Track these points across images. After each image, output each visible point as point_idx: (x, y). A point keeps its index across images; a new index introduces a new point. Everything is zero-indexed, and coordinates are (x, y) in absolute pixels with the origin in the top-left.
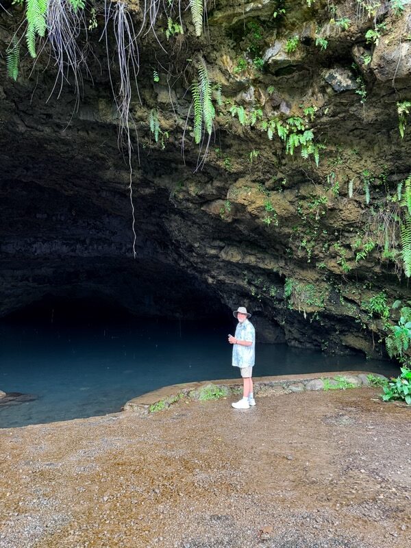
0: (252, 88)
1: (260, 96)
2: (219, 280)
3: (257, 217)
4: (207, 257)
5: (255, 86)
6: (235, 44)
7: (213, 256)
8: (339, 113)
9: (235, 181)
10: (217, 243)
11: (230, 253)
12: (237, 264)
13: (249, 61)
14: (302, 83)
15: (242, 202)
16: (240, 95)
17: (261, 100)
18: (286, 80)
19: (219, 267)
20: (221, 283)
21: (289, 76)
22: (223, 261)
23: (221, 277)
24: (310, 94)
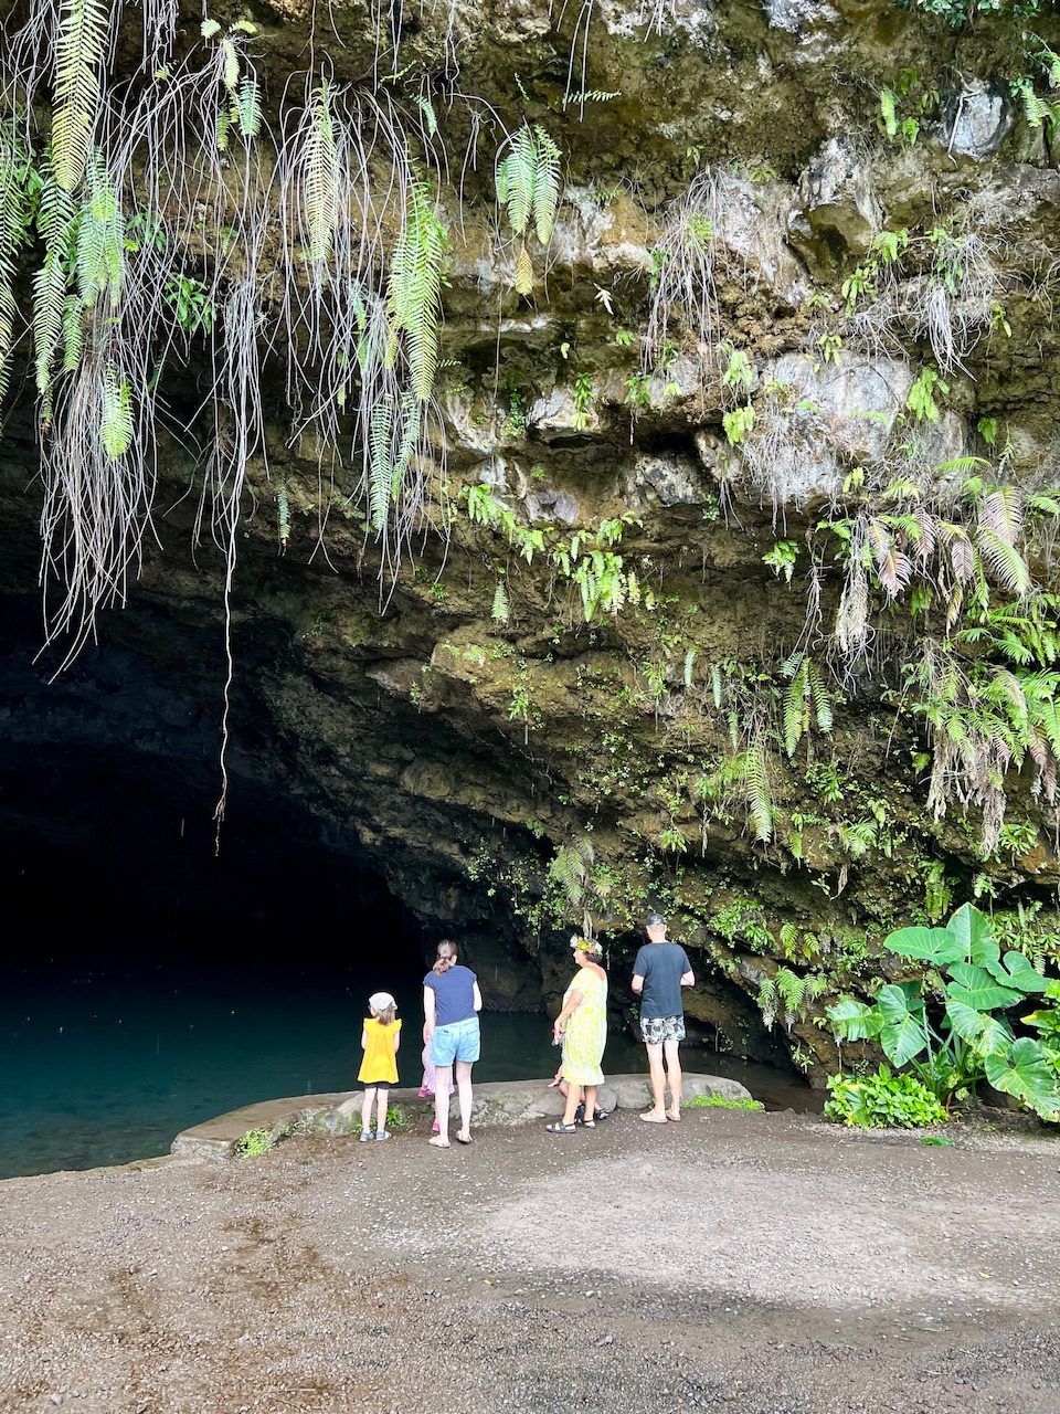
0: (502, 464)
1: (516, 478)
2: (389, 838)
3: (494, 711)
4: (368, 782)
5: (507, 459)
6: (473, 376)
7: (380, 781)
8: (670, 538)
9: (452, 629)
10: (395, 750)
11: (425, 776)
12: (440, 805)
13: (499, 411)
14: (602, 467)
15: (465, 676)
16: (476, 471)
17: (519, 487)
18: (570, 457)
19: (393, 806)
20: (395, 845)
21: (576, 451)
22: (407, 794)
23: (396, 832)
24: (616, 493)
